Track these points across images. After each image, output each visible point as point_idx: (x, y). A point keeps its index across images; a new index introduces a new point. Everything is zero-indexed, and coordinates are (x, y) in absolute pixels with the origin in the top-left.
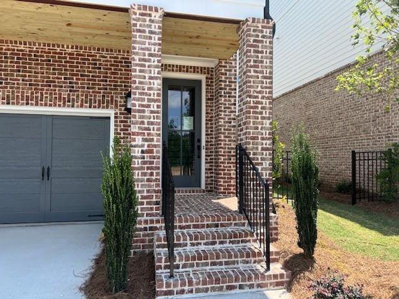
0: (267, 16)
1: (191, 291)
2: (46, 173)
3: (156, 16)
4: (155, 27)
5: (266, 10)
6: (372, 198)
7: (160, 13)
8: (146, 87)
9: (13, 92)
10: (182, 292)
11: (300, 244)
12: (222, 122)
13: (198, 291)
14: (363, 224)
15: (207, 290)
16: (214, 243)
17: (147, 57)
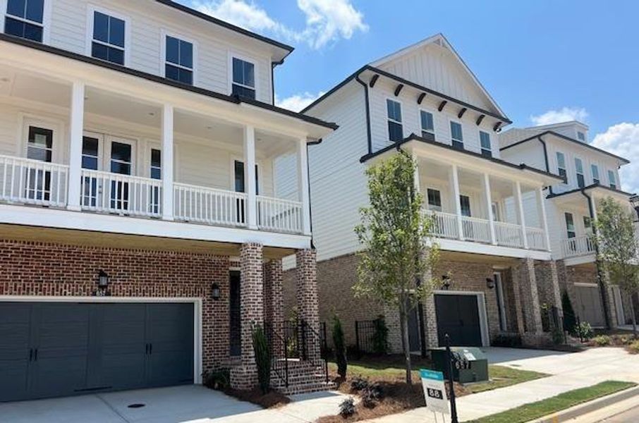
0: (313, 247)
1: (297, 393)
2: (149, 348)
3: (259, 249)
4: (259, 255)
5: (311, 241)
6: (370, 355)
7: (262, 247)
8: (256, 289)
9: (134, 287)
10: (293, 394)
11: (338, 373)
12: (274, 303)
13: (300, 393)
14: (366, 367)
15: (303, 393)
16: (297, 375)
17: (256, 272)
